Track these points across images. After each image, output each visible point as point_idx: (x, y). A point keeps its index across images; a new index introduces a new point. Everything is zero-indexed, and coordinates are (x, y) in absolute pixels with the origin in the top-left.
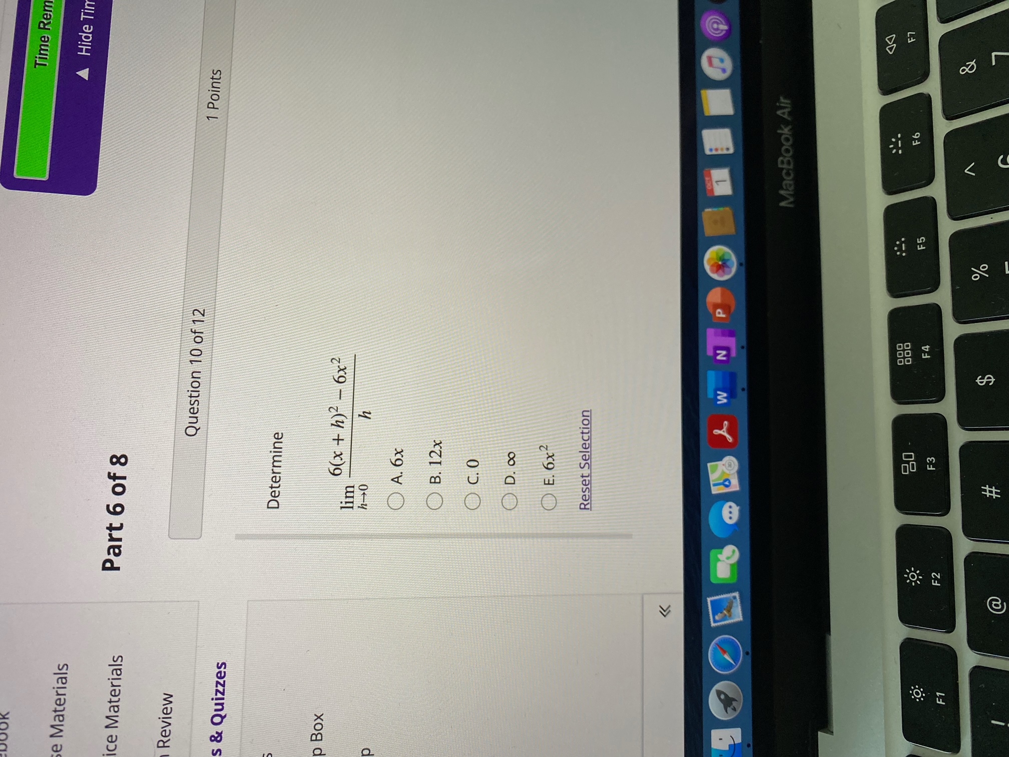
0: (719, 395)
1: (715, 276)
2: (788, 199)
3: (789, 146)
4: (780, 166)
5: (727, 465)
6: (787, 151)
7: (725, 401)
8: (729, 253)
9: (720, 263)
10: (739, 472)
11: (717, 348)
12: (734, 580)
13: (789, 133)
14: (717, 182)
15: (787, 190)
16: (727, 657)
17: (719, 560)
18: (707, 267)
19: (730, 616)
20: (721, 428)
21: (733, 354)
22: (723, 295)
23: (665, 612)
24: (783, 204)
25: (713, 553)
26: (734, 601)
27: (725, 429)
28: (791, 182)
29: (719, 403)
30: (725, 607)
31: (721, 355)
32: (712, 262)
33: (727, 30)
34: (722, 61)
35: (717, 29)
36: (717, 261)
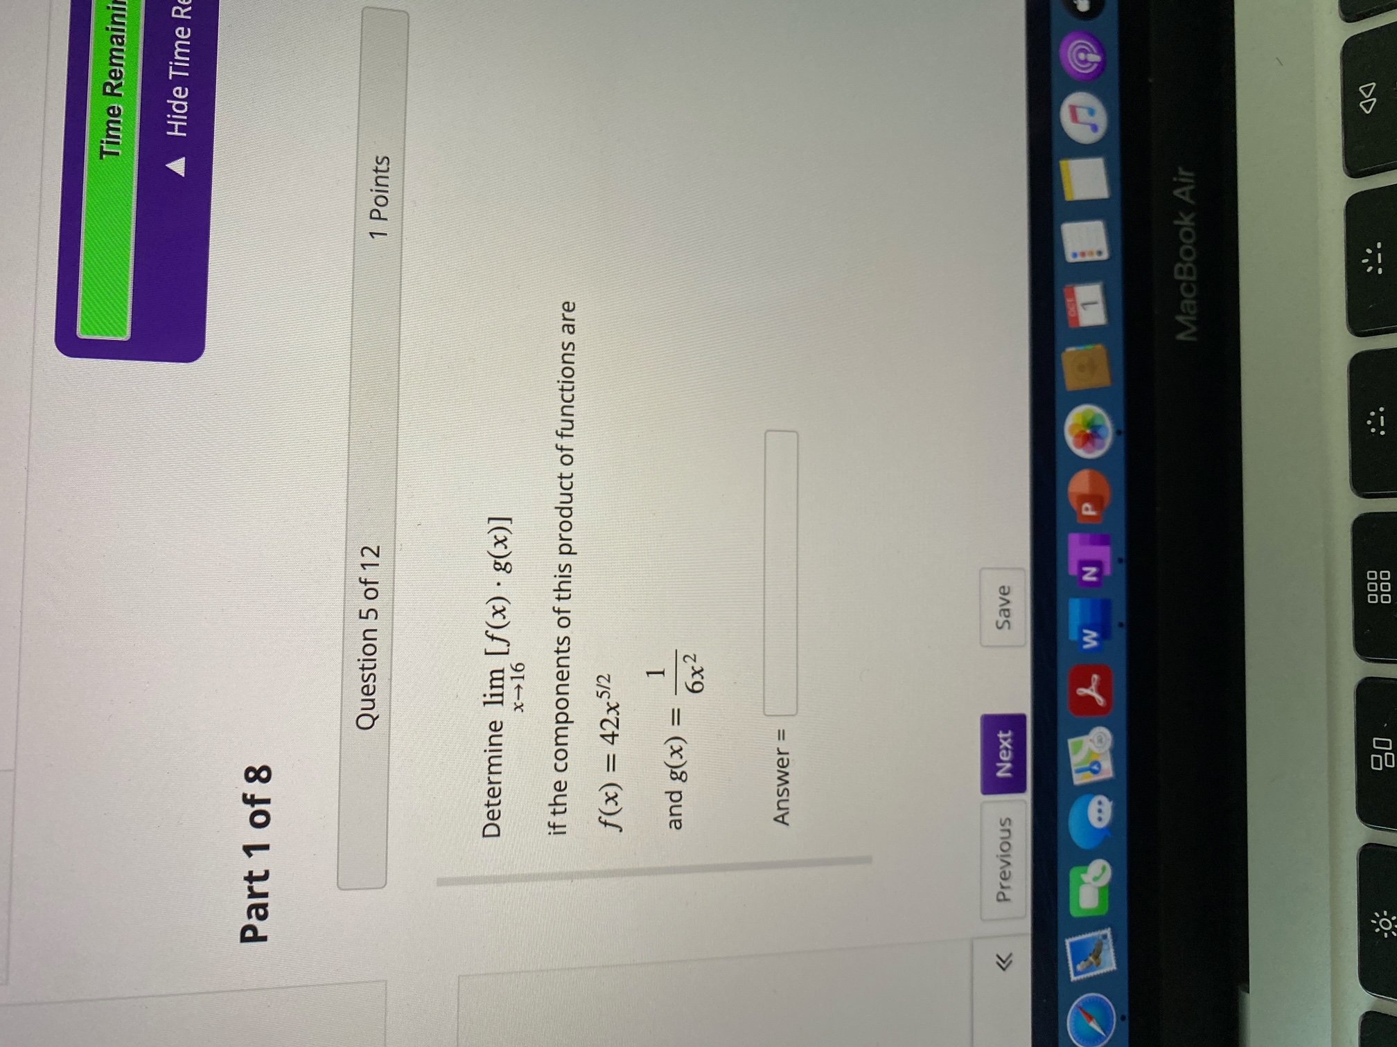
0: (1086, 635)
1: (1081, 453)
2: (1190, 328)
3: (1190, 244)
4: (1177, 277)
5: (1096, 740)
6: (1188, 253)
7: (1094, 643)
8: (1099, 415)
9: (1088, 431)
10: (1114, 752)
11: (1083, 563)
12: (1104, 911)
13: (1193, 224)
14: (1083, 305)
15: (1187, 314)
16: (1093, 1025)
17: (1083, 883)
18: (1070, 439)
19: (1098, 964)
20: (1087, 685)
21: (1107, 571)
22: (1093, 481)
23: (1004, 963)
24: (1181, 337)
25: (1074, 873)
26: (1104, 941)
27: (1093, 686)
28: (1194, 302)
30: (1091, 952)
31: (1090, 574)
32: (1077, 431)
33: (1099, 63)
34: (1092, 112)
35: (1086, 61)
36: (1083, 429)
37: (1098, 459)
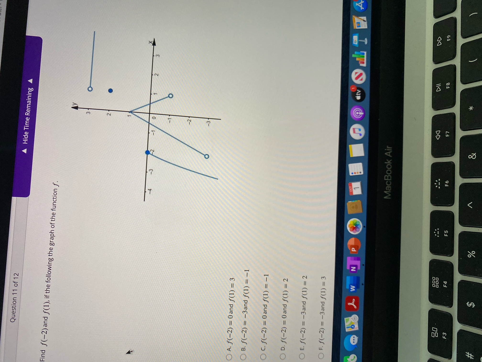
0: (351, 287)
1: (352, 233)
2: (388, 195)
4: (385, 179)
5: (353, 318)
7: (354, 290)
8: (359, 222)
9: (355, 226)
10: (359, 322)
11: (351, 266)
14: (354, 188)
15: (388, 190)
18: (348, 229)
20: (351, 302)
21: (359, 268)
22: (355, 241)
24: (385, 197)
25: (345, 358)
27: (353, 302)
28: (390, 187)
29: (351, 291)
31: (353, 269)
32: (351, 226)
33: (363, 115)
34: (360, 130)
35: (358, 115)
36: (353, 226)
37: (357, 235)
